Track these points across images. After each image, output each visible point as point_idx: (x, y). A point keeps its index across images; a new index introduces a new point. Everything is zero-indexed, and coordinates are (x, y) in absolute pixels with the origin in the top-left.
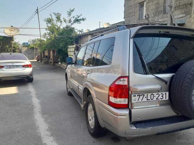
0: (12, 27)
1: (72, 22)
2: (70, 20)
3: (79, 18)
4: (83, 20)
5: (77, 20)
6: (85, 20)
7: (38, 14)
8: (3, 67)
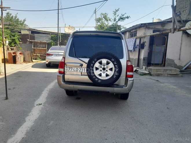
0: (70, 26)
1: (117, 20)
2: (115, 19)
3: (124, 16)
4: (128, 18)
5: (122, 19)
6: (130, 18)
7: (96, 13)
8: (52, 55)
